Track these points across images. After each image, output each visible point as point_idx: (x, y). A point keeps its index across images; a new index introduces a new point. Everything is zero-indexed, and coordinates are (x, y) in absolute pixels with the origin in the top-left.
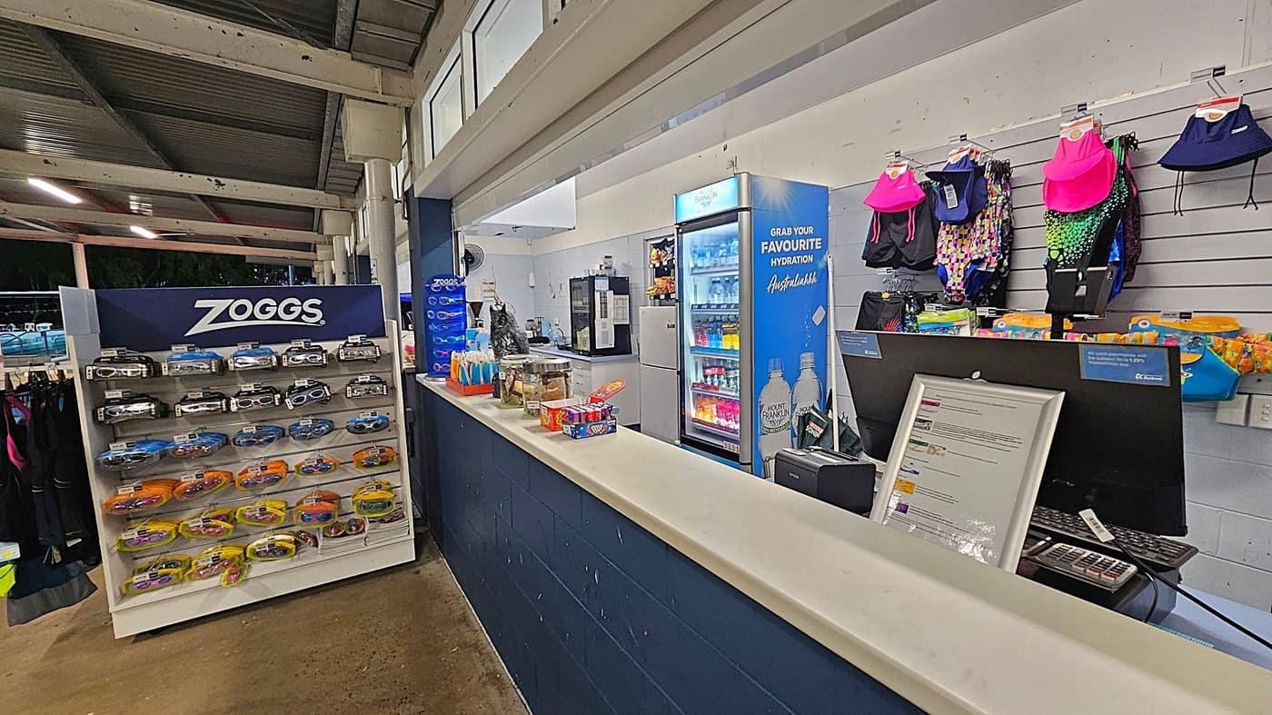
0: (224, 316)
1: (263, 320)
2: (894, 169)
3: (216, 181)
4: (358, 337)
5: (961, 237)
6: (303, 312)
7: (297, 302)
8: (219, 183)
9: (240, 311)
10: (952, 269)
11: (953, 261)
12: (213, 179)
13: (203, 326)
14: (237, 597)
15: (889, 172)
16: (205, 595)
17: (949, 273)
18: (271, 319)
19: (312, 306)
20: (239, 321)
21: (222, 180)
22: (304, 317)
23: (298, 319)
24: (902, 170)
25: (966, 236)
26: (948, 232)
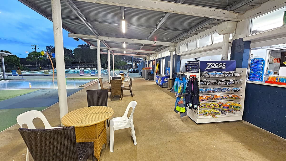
0: (210, 67)
1: (216, 67)
4: (232, 72)
6: (222, 66)
7: (222, 64)
8: (155, 42)
9: (213, 65)
13: (207, 68)
14: (213, 120)
16: (209, 119)
18: (217, 67)
19: (224, 65)
20: (213, 67)
21: (156, 42)
22: (223, 67)
23: (222, 67)
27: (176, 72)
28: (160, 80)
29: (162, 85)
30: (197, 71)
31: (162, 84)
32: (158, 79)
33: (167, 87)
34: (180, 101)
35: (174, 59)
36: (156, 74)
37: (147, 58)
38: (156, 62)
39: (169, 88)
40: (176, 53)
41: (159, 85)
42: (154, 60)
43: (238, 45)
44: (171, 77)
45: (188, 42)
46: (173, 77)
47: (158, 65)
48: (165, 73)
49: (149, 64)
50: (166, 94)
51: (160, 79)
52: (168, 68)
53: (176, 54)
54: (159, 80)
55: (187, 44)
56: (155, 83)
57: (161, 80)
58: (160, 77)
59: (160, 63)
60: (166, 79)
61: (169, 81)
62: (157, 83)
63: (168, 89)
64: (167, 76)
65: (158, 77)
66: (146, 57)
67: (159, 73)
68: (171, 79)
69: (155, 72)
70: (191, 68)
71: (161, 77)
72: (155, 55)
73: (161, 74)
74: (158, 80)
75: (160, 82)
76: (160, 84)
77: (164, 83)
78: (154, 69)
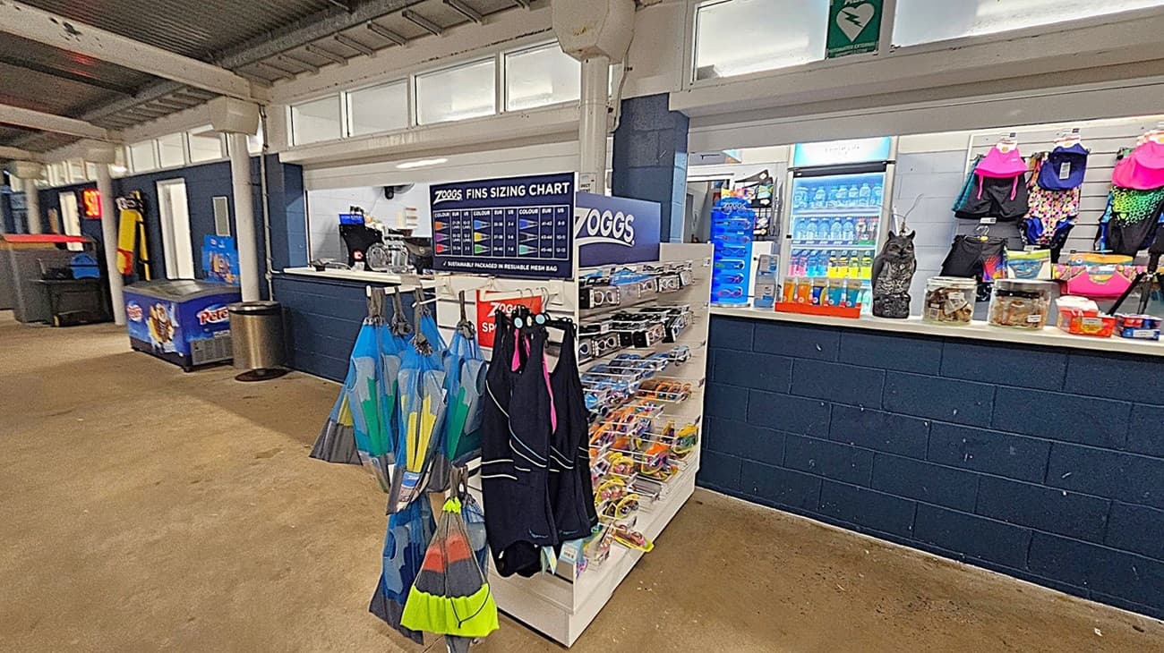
0: (584, 231)
2: (1006, 146)
3: (66, 24)
5: (1054, 199)
6: (625, 229)
7: (622, 217)
8: (70, 30)
10: (1047, 222)
11: (1048, 216)
12: (60, 20)
15: (1000, 146)
17: (1044, 224)
19: (629, 223)
21: (76, 26)
22: (625, 236)
23: (622, 238)
24: (1012, 148)
25: (1057, 200)
26: (1042, 196)
27: (282, 260)
28: (168, 323)
29: (189, 357)
30: (551, 264)
31: (187, 345)
32: (147, 314)
33: (231, 362)
34: (443, 546)
35: (260, 185)
36: (127, 279)
37: (22, 169)
38: (114, 198)
39: (248, 365)
40: (266, 146)
41: (159, 353)
42: (92, 186)
43: (646, 129)
44: (249, 294)
45: (350, 84)
46: (263, 295)
47: (129, 218)
48: (200, 273)
49: (53, 214)
50: (235, 419)
51: (170, 316)
52: (219, 239)
53: (272, 151)
54: (157, 322)
55: (343, 95)
56: (122, 344)
57: (175, 323)
58: (162, 302)
59: (148, 209)
60: (209, 314)
61: (243, 323)
62: (140, 346)
63: (237, 378)
64: (217, 290)
65: (146, 305)
66: (12, 156)
67: (152, 277)
68: (251, 313)
69: (116, 266)
70: (478, 237)
71: (168, 303)
72: (96, 150)
73: (170, 277)
74: (150, 322)
75: (166, 338)
76: (170, 347)
77: (199, 341)
78: (100, 243)
